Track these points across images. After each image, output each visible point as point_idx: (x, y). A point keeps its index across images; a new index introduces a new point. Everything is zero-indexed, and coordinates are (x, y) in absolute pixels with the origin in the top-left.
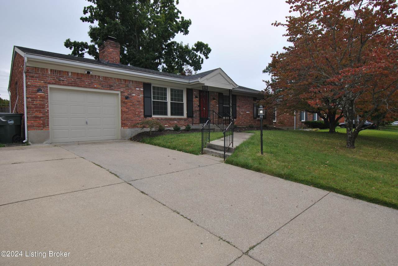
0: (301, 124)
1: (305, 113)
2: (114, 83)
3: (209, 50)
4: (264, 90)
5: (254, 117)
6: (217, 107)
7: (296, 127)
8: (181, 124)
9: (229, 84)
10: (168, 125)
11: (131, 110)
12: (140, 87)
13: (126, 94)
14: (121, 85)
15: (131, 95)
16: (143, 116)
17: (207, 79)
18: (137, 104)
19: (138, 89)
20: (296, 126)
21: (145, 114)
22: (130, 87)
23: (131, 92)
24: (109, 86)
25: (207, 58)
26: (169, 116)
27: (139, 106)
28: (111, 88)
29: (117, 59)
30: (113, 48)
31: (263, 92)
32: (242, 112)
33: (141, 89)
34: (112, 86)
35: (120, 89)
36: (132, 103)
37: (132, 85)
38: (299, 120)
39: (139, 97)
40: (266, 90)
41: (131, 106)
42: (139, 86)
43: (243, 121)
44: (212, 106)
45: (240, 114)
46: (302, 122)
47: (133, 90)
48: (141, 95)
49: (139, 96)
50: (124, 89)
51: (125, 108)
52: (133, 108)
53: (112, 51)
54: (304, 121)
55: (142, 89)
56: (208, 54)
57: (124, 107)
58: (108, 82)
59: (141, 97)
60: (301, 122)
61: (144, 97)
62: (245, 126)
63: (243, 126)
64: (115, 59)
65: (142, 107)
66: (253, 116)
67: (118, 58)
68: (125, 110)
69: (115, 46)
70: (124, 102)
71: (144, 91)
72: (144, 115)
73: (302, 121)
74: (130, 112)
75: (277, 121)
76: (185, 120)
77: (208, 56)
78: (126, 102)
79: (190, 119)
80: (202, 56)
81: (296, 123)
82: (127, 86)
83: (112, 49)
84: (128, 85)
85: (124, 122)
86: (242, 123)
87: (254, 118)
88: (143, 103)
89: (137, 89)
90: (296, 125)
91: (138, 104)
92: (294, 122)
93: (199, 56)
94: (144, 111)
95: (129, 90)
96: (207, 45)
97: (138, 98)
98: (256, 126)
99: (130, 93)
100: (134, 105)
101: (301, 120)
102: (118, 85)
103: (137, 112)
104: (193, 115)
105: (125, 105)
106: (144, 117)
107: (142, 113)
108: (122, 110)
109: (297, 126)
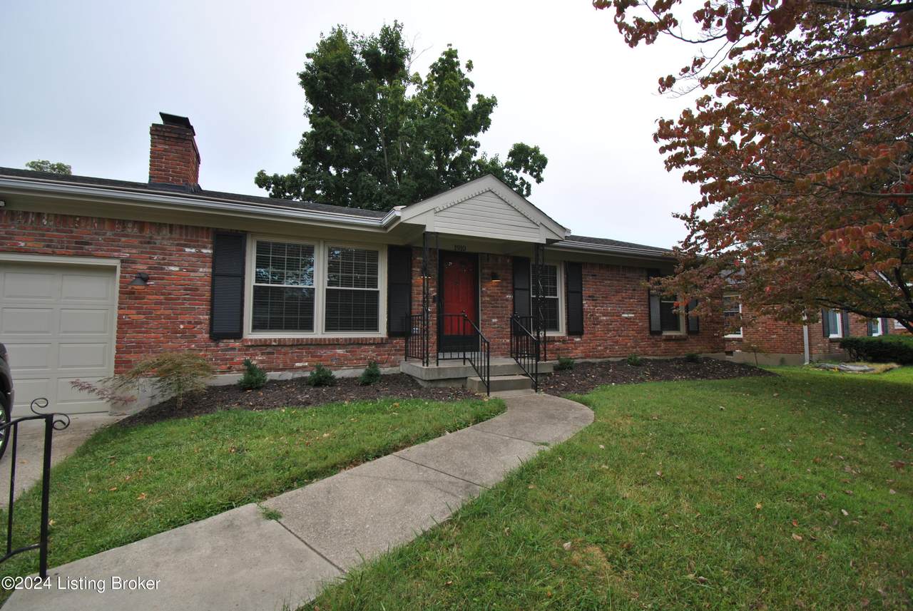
0: (829, 346)
1: (838, 316)
2: (96, 234)
3: (542, 162)
4: (680, 246)
5: (654, 329)
6: (507, 300)
7: (811, 357)
8: (361, 359)
9: (534, 226)
10: (307, 364)
11: (158, 317)
12: (198, 246)
13: (141, 267)
14: (123, 239)
15: (162, 269)
16: (207, 336)
17: (437, 212)
18: (185, 299)
19: (193, 250)
20: (811, 353)
21: (216, 330)
22: (158, 245)
23: (164, 259)
24: (76, 243)
25: (539, 180)
26: (319, 331)
27: (189, 304)
28: (82, 248)
29: (180, 173)
30: (170, 143)
31: (679, 250)
32: (604, 316)
33: (204, 251)
34: (87, 244)
35: (119, 251)
36: (162, 294)
37: (169, 239)
38: (820, 335)
39: (192, 274)
40: (686, 243)
41: (161, 303)
42: (198, 241)
43: (609, 343)
44: (487, 299)
45: (597, 322)
46: (832, 341)
47: (171, 255)
48: (201, 270)
49: (194, 271)
50: (134, 251)
51: (134, 312)
52: (167, 312)
53: (165, 150)
54: (839, 335)
55: (207, 251)
56: (542, 171)
57: (129, 308)
58: (72, 232)
59: (203, 274)
60: (827, 340)
61: (214, 275)
62: (620, 359)
63: (611, 359)
64: (173, 172)
65: (205, 307)
66: (647, 325)
67: (181, 169)
68: (135, 317)
69: (174, 135)
70: (133, 293)
71: (214, 256)
72: (211, 331)
73: (832, 336)
74: (153, 324)
75: (744, 335)
76: (379, 344)
77: (542, 175)
78: (140, 293)
79: (400, 342)
80: (528, 178)
81: (810, 344)
82: (149, 243)
83: (165, 144)
84: (151, 238)
85: (126, 357)
86: (606, 348)
87: (652, 333)
88: (207, 295)
89: (187, 250)
90: (810, 349)
91: (189, 299)
92: (802, 340)
93: (521, 178)
94: (211, 320)
95: (155, 254)
96: (536, 150)
97: (190, 280)
98: (662, 358)
99: (159, 263)
100: (169, 300)
101: (826, 334)
102: (114, 241)
103: (182, 323)
104: (411, 328)
105: (136, 303)
106: (211, 338)
107: (205, 327)
108: (120, 317)
109: (814, 351)
